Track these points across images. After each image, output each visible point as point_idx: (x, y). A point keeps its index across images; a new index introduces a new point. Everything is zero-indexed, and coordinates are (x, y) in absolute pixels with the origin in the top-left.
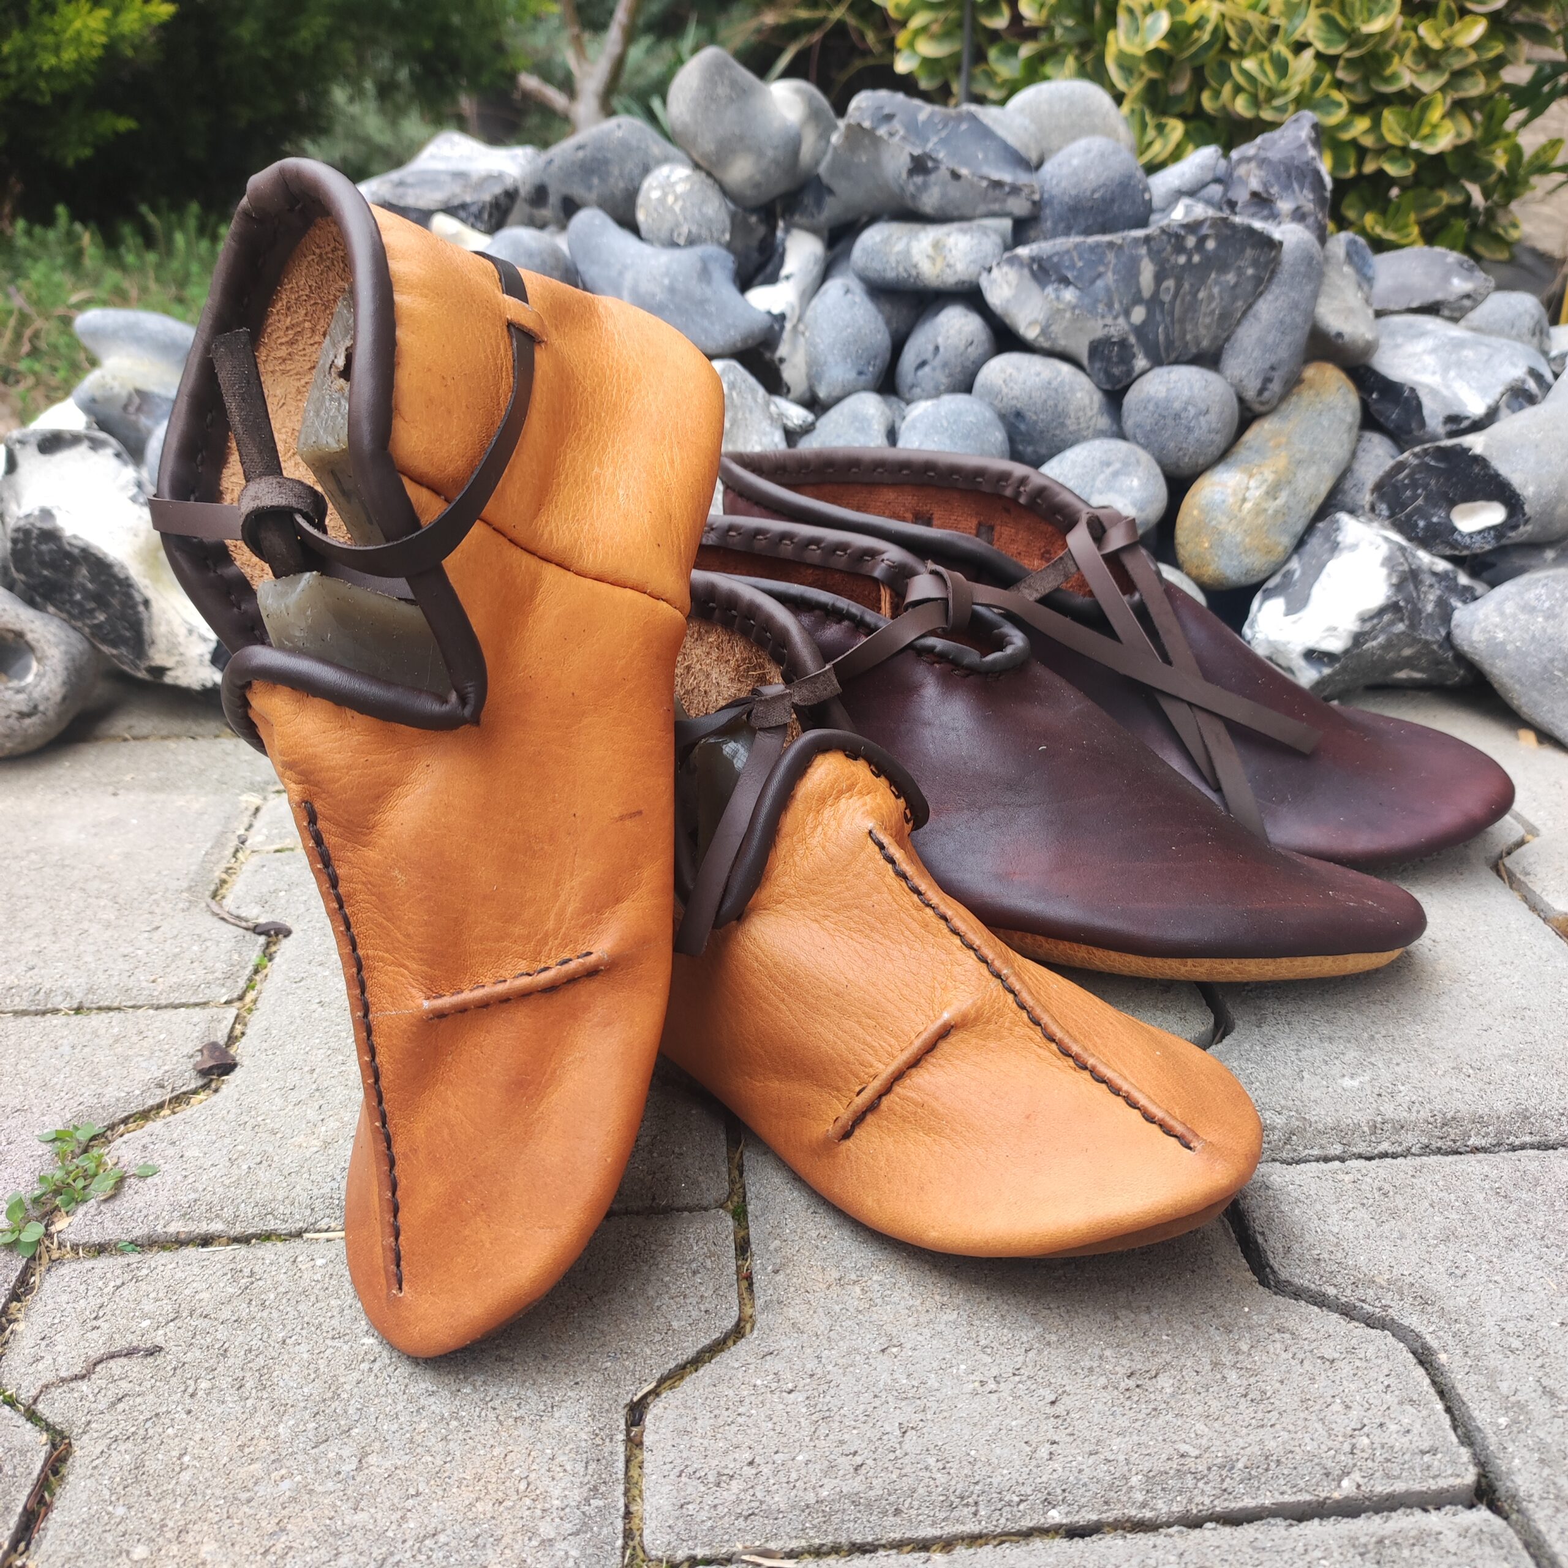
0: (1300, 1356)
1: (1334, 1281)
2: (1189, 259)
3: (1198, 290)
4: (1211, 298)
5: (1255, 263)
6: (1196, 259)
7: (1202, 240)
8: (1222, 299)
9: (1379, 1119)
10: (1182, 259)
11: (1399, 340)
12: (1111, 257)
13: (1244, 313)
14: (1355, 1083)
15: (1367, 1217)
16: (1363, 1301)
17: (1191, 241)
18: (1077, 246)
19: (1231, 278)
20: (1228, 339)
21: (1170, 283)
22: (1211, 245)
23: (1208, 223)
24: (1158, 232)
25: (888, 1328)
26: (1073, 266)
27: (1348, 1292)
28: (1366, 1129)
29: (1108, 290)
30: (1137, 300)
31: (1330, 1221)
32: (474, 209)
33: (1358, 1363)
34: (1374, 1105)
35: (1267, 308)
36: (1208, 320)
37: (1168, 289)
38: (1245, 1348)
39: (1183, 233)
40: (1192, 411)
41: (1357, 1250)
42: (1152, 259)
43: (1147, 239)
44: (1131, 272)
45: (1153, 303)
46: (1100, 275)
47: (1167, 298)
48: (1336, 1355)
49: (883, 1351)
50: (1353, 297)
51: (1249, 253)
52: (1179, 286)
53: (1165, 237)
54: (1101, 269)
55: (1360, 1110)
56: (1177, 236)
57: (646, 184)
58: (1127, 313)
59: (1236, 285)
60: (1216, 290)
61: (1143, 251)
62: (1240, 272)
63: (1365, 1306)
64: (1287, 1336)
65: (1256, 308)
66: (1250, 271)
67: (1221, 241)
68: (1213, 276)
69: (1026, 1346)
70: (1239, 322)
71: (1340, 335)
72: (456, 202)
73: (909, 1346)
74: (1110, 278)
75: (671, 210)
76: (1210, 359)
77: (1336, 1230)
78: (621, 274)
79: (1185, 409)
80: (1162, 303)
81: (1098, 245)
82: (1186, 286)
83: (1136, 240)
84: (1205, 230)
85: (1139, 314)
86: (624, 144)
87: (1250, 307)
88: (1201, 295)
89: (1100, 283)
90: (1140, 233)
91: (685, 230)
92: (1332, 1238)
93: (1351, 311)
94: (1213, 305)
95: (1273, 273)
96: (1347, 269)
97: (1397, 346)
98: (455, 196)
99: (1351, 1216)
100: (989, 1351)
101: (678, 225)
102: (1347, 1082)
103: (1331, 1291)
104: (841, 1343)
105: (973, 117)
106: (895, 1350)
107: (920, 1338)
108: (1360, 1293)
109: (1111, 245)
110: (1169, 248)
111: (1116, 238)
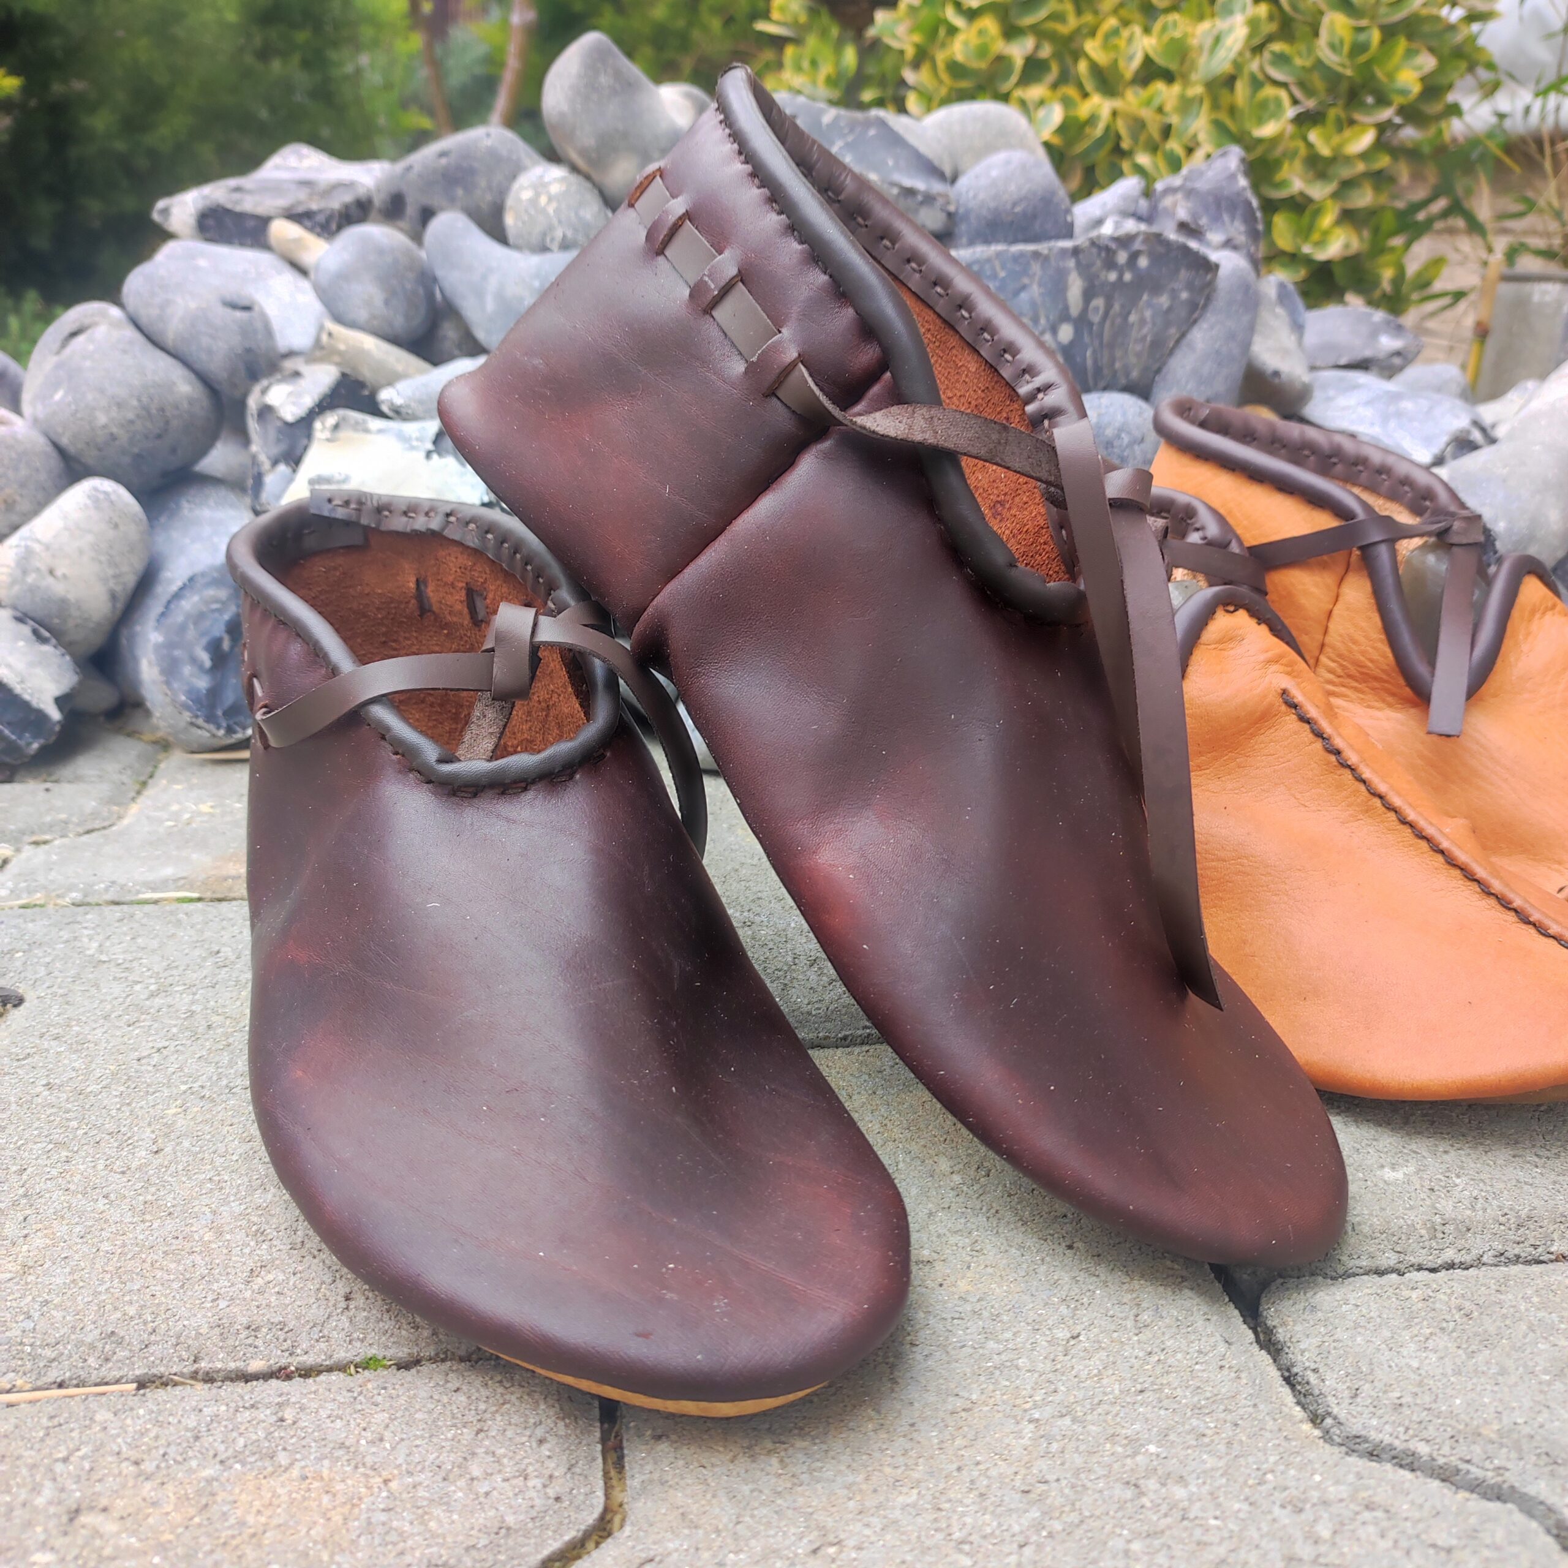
0: (1404, 1543)
1: (1424, 1434)
2: (1120, 277)
3: (1129, 313)
4: (1142, 321)
5: (1190, 286)
6: (1128, 277)
7: (1134, 257)
8: (1154, 324)
9: (1438, 1219)
10: (1113, 276)
11: (1331, 393)
12: (1036, 268)
13: (1178, 342)
14: (1399, 1175)
15: (1451, 1346)
16: (1468, 1462)
17: (1122, 257)
18: (998, 254)
19: (1164, 300)
20: (1158, 371)
21: (1099, 302)
22: (1143, 262)
23: (1140, 238)
24: (1087, 244)
25: (820, 1517)
26: (994, 276)
27: (1446, 1450)
28: (1423, 1232)
29: (1033, 304)
30: (1065, 316)
31: (1404, 1351)
32: (321, 218)
33: (1486, 1553)
34: (1428, 1202)
35: (1201, 337)
36: (1138, 348)
37: (1097, 309)
38: (1326, 1534)
39: (1113, 246)
40: (1126, 439)
41: (1449, 1391)
42: (1080, 274)
43: (1076, 251)
44: (1057, 287)
45: (1081, 323)
46: (1024, 288)
47: (1096, 319)
48: (1454, 1542)
49: (815, 1551)
50: (1286, 338)
51: (1184, 274)
52: (1109, 307)
53: (1094, 250)
54: (1026, 281)
55: (1411, 1208)
56: (1108, 249)
57: (516, 186)
58: (1054, 330)
59: (1170, 309)
60: (1148, 314)
61: (1071, 263)
62: (1174, 295)
63: (1473, 1469)
64: (1379, 1514)
65: (1189, 336)
66: (1184, 295)
67: (1155, 258)
68: (1145, 297)
69: (1020, 1539)
70: (1171, 352)
71: (1276, 374)
72: (300, 209)
73: (852, 1543)
74: (1035, 290)
75: (544, 211)
76: (1142, 390)
77: (1415, 1364)
78: (484, 278)
79: (1118, 437)
80: (1091, 324)
81: (1022, 254)
82: (1117, 307)
83: (1063, 252)
84: (1137, 245)
85: (1066, 333)
86: (492, 153)
87: (1183, 335)
88: (1133, 318)
89: (1024, 296)
90: (1067, 244)
91: (559, 234)
92: (1412, 1376)
93: (1285, 352)
94: (1145, 330)
95: (1208, 299)
96: (1279, 310)
97: (1329, 399)
98: (300, 203)
99: (1431, 1344)
100: (967, 1547)
101: (551, 228)
102: (1388, 1174)
103: (1423, 1449)
104: (753, 1542)
105: (882, 123)
106: (832, 1550)
107: (867, 1532)
108: (1462, 1450)
109: (1036, 255)
110: (1099, 263)
111: (1043, 247)
